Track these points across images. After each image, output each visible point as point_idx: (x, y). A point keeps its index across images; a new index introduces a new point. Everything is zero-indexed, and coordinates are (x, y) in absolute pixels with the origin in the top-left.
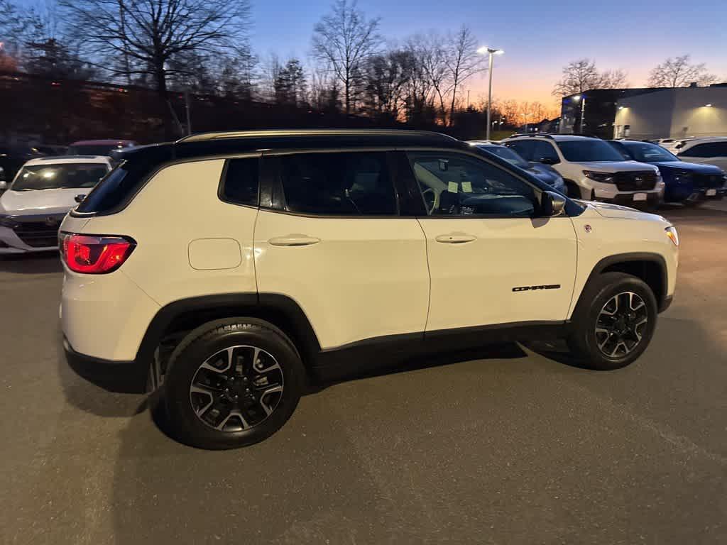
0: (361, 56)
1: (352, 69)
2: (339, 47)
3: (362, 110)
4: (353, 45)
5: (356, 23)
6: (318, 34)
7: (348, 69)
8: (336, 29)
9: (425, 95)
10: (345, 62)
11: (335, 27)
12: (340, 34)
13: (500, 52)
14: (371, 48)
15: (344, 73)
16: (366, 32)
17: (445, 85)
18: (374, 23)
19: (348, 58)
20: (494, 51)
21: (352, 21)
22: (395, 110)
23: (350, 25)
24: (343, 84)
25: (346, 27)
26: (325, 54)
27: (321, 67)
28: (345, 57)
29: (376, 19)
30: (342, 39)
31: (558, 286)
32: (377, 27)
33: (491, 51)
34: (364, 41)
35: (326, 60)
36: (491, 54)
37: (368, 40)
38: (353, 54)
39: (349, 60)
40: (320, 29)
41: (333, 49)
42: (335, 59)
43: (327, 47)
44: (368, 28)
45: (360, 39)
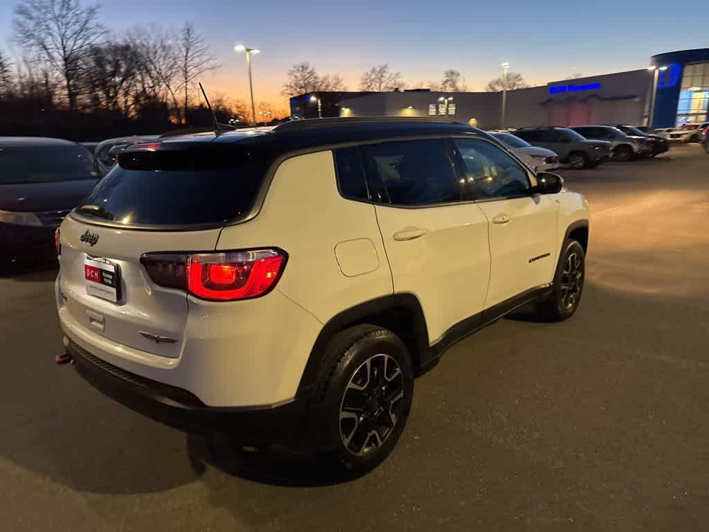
0: (81, 47)
1: (70, 62)
2: (51, 34)
3: (85, 106)
4: (69, 33)
5: (69, 9)
6: (21, 18)
7: (66, 59)
8: (45, 14)
9: (157, 91)
10: (62, 52)
11: (43, 11)
12: (51, 19)
13: (255, 52)
14: (92, 38)
15: (60, 63)
16: (84, 20)
17: (177, 81)
18: (92, 12)
19: (64, 48)
20: (250, 50)
21: (63, 6)
22: (127, 107)
23: (61, 10)
24: (62, 77)
25: (57, 12)
26: (32, 41)
27: (30, 56)
28: (59, 45)
29: (94, 7)
30: (53, 26)
31: (548, 255)
32: (96, 16)
34: (81, 30)
35: (34, 48)
36: (247, 53)
37: (88, 29)
38: (71, 43)
39: (66, 49)
40: (22, 11)
41: (43, 35)
42: (48, 47)
43: (36, 34)
44: (84, 15)
45: (77, 27)
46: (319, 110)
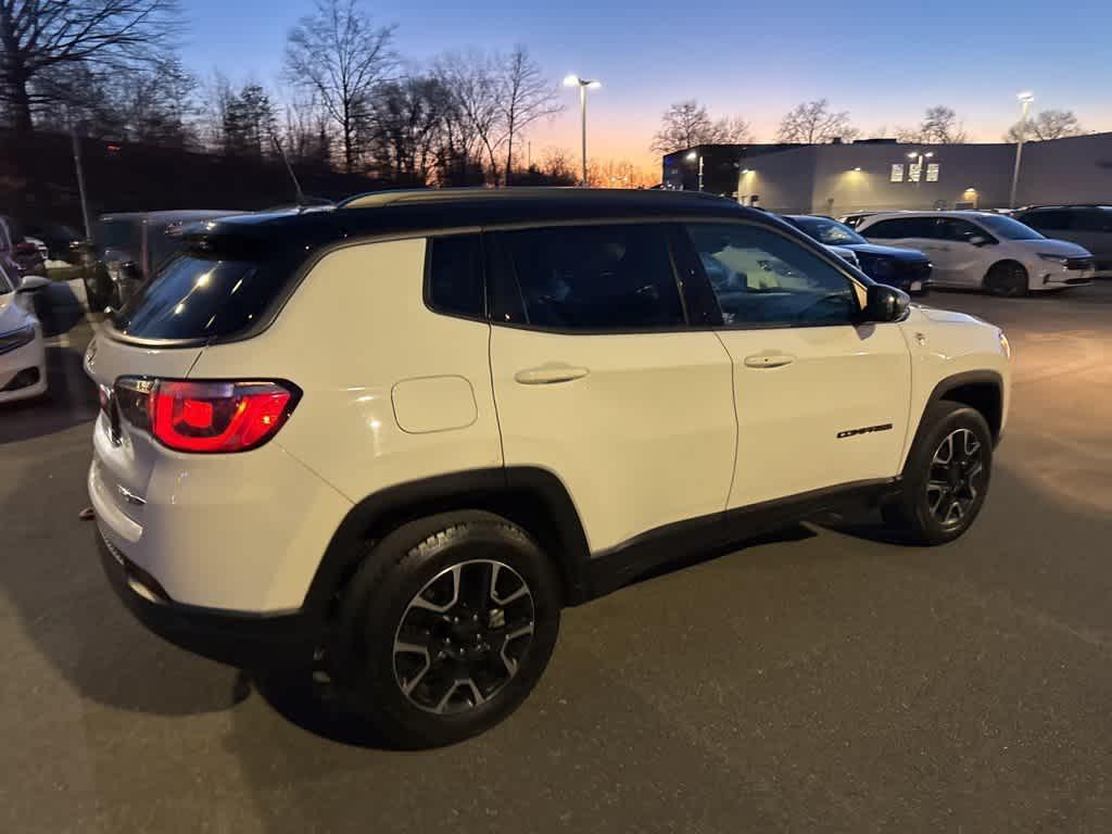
0: (368, 84)
1: (352, 104)
2: (331, 69)
3: (369, 167)
4: (354, 65)
5: (356, 31)
6: (295, 46)
7: (346, 103)
8: (325, 40)
9: (467, 146)
10: (342, 92)
11: (323, 35)
12: (332, 47)
13: (595, 85)
14: (383, 71)
15: (340, 109)
16: (374, 46)
17: (497, 132)
18: (385, 34)
19: (345, 86)
20: (587, 83)
21: (349, 27)
22: (425, 170)
23: (346, 33)
24: (339, 126)
25: (341, 36)
26: (307, 78)
27: (301, 99)
28: (340, 83)
29: (387, 28)
30: (335, 56)
31: (889, 427)
32: (392, 39)
33: (584, 83)
34: (370, 60)
35: (308, 87)
36: (582, 88)
37: (378, 59)
38: (354, 79)
39: (348, 88)
40: (297, 37)
41: (320, 69)
42: (325, 86)
43: (311, 67)
44: (375, 40)
45: (365, 57)
46: (701, 174)
